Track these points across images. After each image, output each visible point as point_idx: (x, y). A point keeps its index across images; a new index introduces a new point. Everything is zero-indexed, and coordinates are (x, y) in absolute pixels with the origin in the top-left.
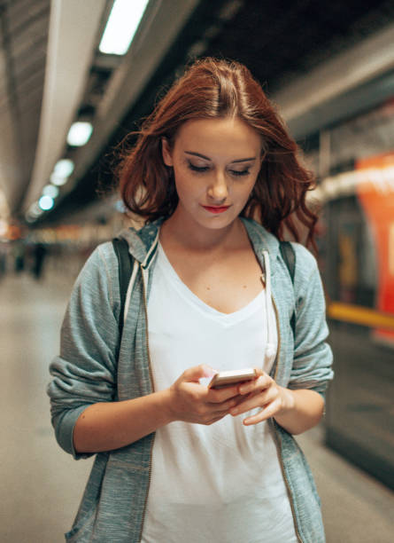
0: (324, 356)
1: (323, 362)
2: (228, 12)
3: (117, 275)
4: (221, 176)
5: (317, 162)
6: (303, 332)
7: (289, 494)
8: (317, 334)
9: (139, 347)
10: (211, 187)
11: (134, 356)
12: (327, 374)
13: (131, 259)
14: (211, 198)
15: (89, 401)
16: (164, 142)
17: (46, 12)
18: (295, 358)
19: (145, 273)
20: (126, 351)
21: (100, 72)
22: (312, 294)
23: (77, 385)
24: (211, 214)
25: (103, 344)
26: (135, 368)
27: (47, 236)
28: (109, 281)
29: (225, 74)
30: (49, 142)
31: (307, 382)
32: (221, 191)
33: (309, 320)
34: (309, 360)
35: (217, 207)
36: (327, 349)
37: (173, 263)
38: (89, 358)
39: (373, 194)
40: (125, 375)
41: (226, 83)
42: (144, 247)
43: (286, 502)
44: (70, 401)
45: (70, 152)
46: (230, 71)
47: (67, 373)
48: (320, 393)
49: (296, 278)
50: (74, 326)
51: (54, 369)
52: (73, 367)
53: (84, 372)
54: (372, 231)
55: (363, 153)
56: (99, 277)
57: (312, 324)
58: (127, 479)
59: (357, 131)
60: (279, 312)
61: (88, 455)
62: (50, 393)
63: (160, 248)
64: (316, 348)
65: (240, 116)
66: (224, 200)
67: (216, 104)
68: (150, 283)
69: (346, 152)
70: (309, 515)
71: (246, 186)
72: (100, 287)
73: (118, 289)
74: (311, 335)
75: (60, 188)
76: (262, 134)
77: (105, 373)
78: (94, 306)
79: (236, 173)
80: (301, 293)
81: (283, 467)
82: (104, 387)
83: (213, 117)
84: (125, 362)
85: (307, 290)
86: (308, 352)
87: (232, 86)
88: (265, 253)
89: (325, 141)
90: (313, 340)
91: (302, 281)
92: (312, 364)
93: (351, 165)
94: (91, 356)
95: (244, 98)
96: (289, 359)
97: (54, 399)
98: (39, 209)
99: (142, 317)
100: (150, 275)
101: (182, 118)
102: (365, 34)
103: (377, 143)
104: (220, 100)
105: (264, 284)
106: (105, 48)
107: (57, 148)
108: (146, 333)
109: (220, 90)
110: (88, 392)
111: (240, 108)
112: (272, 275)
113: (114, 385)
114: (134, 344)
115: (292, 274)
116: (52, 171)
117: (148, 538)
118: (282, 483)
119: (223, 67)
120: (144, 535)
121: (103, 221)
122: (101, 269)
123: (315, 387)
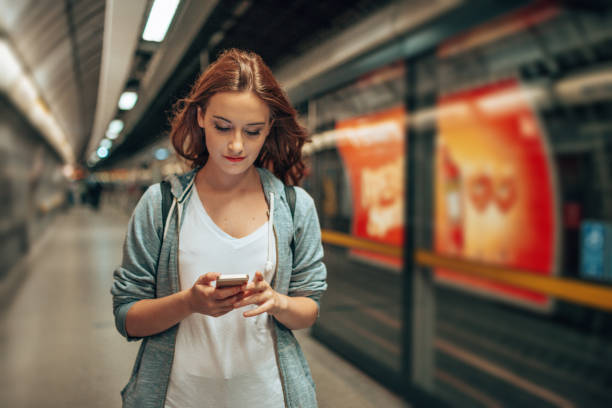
0: (318, 273)
1: (318, 277)
2: (241, 9)
3: (160, 207)
4: (238, 134)
5: (307, 123)
6: (302, 254)
7: (281, 377)
8: (313, 256)
9: (172, 260)
10: (231, 143)
11: (168, 267)
12: (322, 286)
13: (172, 196)
14: (231, 150)
15: (138, 298)
16: (199, 109)
17: (102, 9)
18: (293, 273)
19: (180, 207)
20: (163, 262)
21: (143, 54)
22: (309, 225)
23: (129, 286)
24: (231, 163)
25: (149, 256)
26: (168, 275)
27: (104, 177)
28: (155, 212)
29: (245, 61)
30: (104, 108)
31: (305, 292)
32: (238, 146)
33: (306, 245)
34: (306, 275)
35: (235, 158)
36: (323, 267)
37: (202, 200)
38: (139, 266)
39: (349, 147)
40: (162, 280)
41: (245, 67)
42: (182, 188)
43: (278, 382)
44: (125, 297)
45: (120, 114)
46: (249, 59)
47: (123, 276)
48: (316, 300)
49: (296, 213)
50: (129, 243)
51: (116, 274)
52: (128, 272)
53: (135, 276)
54: (348, 175)
55: (341, 116)
56: (148, 208)
57: (308, 248)
58: (158, 356)
59: (338, 99)
60: (279, 239)
61: (138, 338)
62: (112, 292)
63: (194, 189)
64: (312, 266)
65: (254, 90)
66: (241, 152)
67: (237, 82)
68: (183, 213)
69: (329, 116)
70: (297, 394)
71: (258, 143)
72: (148, 216)
73: (161, 217)
74: (308, 256)
75: (113, 141)
76: (270, 105)
77: (150, 278)
78: (143, 230)
79: (251, 133)
80: (300, 224)
81: (278, 356)
82: (149, 288)
83: (234, 91)
84: (162, 271)
85: (304, 223)
86: (305, 269)
87: (249, 69)
88: (272, 194)
89: (313, 108)
90: (309, 260)
91: (300, 216)
92: (308, 278)
93: (331, 126)
94: (141, 265)
95: (258, 78)
96: (288, 274)
97: (115, 296)
98: (97, 156)
99: (176, 238)
100: (184, 208)
101: (212, 90)
102: (343, 26)
103: (352, 109)
104: (240, 79)
105: (269, 217)
106: (147, 36)
107: (111, 111)
108: (177, 251)
109: (240, 72)
110: (138, 291)
111: (254, 85)
112: (275, 210)
113: (155, 287)
114: (169, 258)
115: (292, 210)
116: (107, 128)
117: (171, 400)
118: (276, 367)
119: (244, 56)
120: (168, 397)
121: (145, 166)
122: (149, 203)
123: (312, 295)
